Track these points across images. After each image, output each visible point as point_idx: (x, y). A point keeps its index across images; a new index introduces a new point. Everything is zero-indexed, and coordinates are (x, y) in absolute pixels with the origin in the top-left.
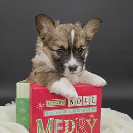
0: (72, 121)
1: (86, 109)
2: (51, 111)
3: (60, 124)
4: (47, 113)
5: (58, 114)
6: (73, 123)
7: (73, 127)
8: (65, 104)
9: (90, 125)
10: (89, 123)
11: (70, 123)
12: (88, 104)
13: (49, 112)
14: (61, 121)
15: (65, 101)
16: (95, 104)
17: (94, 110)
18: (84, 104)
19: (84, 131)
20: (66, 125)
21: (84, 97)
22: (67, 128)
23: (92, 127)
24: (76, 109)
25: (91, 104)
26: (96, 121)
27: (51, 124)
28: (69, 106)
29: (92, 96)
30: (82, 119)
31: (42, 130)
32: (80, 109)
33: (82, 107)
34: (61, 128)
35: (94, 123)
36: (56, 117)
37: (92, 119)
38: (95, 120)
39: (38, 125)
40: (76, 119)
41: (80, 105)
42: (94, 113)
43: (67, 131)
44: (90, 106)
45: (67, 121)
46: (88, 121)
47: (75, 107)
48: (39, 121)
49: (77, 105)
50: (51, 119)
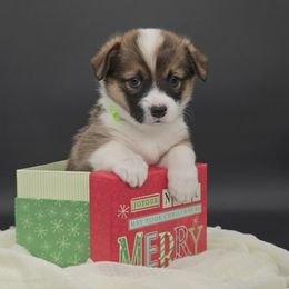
0: (169, 234)
1: (187, 209)
2: (139, 220)
3: (153, 243)
5: (149, 223)
6: (171, 238)
7: (172, 245)
10: (193, 235)
11: (167, 237)
14: (154, 236)
15: (158, 198)
16: (199, 199)
22: (163, 247)
23: (196, 241)
24: (175, 211)
25: (195, 199)
26: (202, 230)
27: (139, 245)
28: (165, 206)
30: (182, 228)
32: (179, 210)
33: (183, 206)
34: (154, 249)
35: (199, 234)
36: (147, 230)
37: (196, 226)
38: (200, 228)
39: (121, 248)
40: (175, 229)
42: (198, 215)
43: (162, 254)
44: (193, 203)
45: (162, 235)
46: (192, 230)
47: (173, 208)
48: (122, 240)
49: (175, 203)
50: (140, 234)
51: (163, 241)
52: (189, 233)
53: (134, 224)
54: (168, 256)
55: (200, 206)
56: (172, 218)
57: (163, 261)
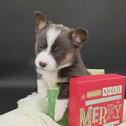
1: (114, 97)
2: (90, 101)
3: (97, 111)
5: (95, 103)
6: (106, 110)
7: (106, 113)
8: (100, 94)
10: (116, 109)
11: (103, 109)
14: (97, 108)
15: (100, 92)
16: (121, 92)
19: (113, 115)
21: (114, 87)
22: (101, 114)
23: (118, 111)
24: (108, 98)
25: (119, 93)
27: (90, 112)
28: (103, 95)
29: (119, 86)
30: (111, 105)
31: (84, 117)
32: (110, 97)
33: (112, 95)
34: (97, 114)
35: (119, 108)
36: (94, 106)
37: (118, 105)
38: (120, 105)
39: (81, 113)
40: (108, 106)
41: (111, 94)
42: (120, 100)
43: (101, 116)
44: (117, 94)
45: (101, 108)
46: (116, 106)
47: (108, 96)
48: (82, 110)
49: (109, 94)
50: (91, 108)
51: (101, 111)
53: (88, 103)
54: (104, 118)
55: (121, 96)
56: (107, 101)
57: (101, 120)
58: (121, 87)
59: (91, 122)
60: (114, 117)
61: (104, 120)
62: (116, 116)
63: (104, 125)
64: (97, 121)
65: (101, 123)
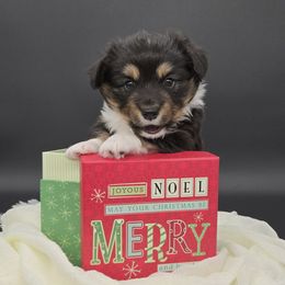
0: (159, 226)
1: (187, 203)
2: (118, 206)
3: (137, 232)
4: (110, 210)
5: (132, 212)
6: (163, 230)
7: (163, 238)
8: (145, 192)
9: (196, 235)
10: (194, 231)
11: (156, 229)
12: (190, 195)
13: (114, 207)
14: (139, 225)
15: (145, 188)
16: (205, 194)
17: (204, 205)
18: (184, 195)
19: (184, 247)
20: (149, 233)
21: (184, 180)
22: (150, 238)
23: (199, 239)
24: (168, 204)
25: (198, 194)
26: (208, 228)
27: (119, 231)
28: (153, 196)
29: (198, 179)
30: (179, 222)
31: (102, 241)
32: (175, 203)
33: (180, 199)
34: (138, 239)
35: (204, 232)
36: (129, 218)
37: (199, 223)
38: (206, 225)
39: (95, 231)
40: (169, 222)
41: (176, 195)
42: (203, 212)
43: (150, 245)
44: (194, 198)
45: (150, 225)
46: (193, 226)
47: (166, 199)
48: (97, 225)
49: (169, 195)
50: (119, 221)
52: (189, 229)
54: (158, 249)
55: (206, 202)
57: (150, 252)
58: (205, 181)
59: (124, 255)
60: (188, 250)
61: (160, 255)
62: (195, 251)
63: (159, 266)
64: (139, 254)
65: (150, 260)
